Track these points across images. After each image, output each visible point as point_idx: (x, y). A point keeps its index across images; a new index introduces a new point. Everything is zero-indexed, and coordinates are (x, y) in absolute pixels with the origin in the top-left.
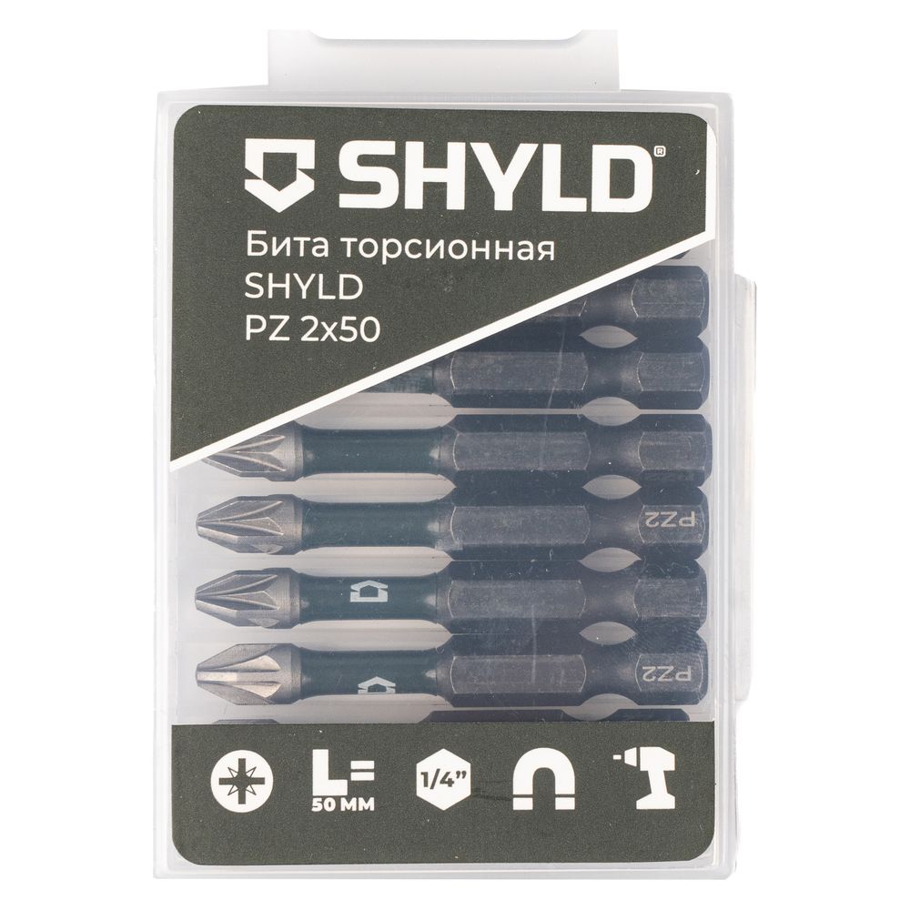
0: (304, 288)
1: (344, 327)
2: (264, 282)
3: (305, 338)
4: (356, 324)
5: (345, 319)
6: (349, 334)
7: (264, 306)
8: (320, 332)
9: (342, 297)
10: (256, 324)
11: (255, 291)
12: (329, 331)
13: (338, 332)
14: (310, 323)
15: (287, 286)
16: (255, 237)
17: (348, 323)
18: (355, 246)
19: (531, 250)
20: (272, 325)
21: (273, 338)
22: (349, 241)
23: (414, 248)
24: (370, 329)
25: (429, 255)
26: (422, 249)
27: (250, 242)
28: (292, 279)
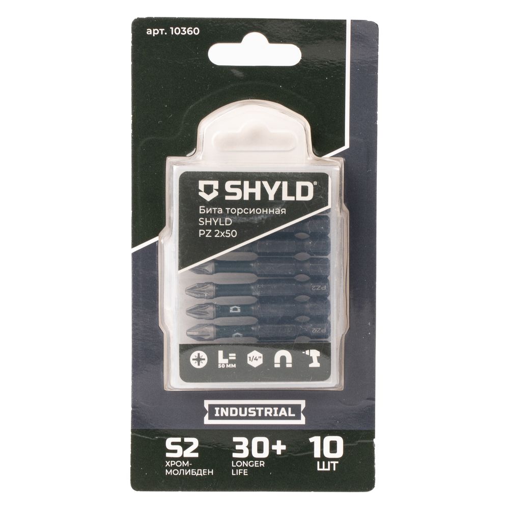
0: (215, 222)
1: (227, 233)
2: (204, 221)
3: (216, 236)
4: (230, 232)
5: (227, 231)
6: (228, 235)
7: (204, 227)
8: (220, 234)
9: (226, 225)
10: (202, 232)
11: (202, 223)
12: (223, 234)
13: (225, 234)
14: (218, 232)
15: (211, 222)
16: (202, 208)
17: (228, 232)
18: (230, 210)
19: (279, 211)
20: (207, 233)
21: (207, 236)
22: (228, 209)
23: (246, 211)
24: (234, 234)
25: (250, 213)
26: (248, 211)
27: (200, 209)
28: (212, 219)
